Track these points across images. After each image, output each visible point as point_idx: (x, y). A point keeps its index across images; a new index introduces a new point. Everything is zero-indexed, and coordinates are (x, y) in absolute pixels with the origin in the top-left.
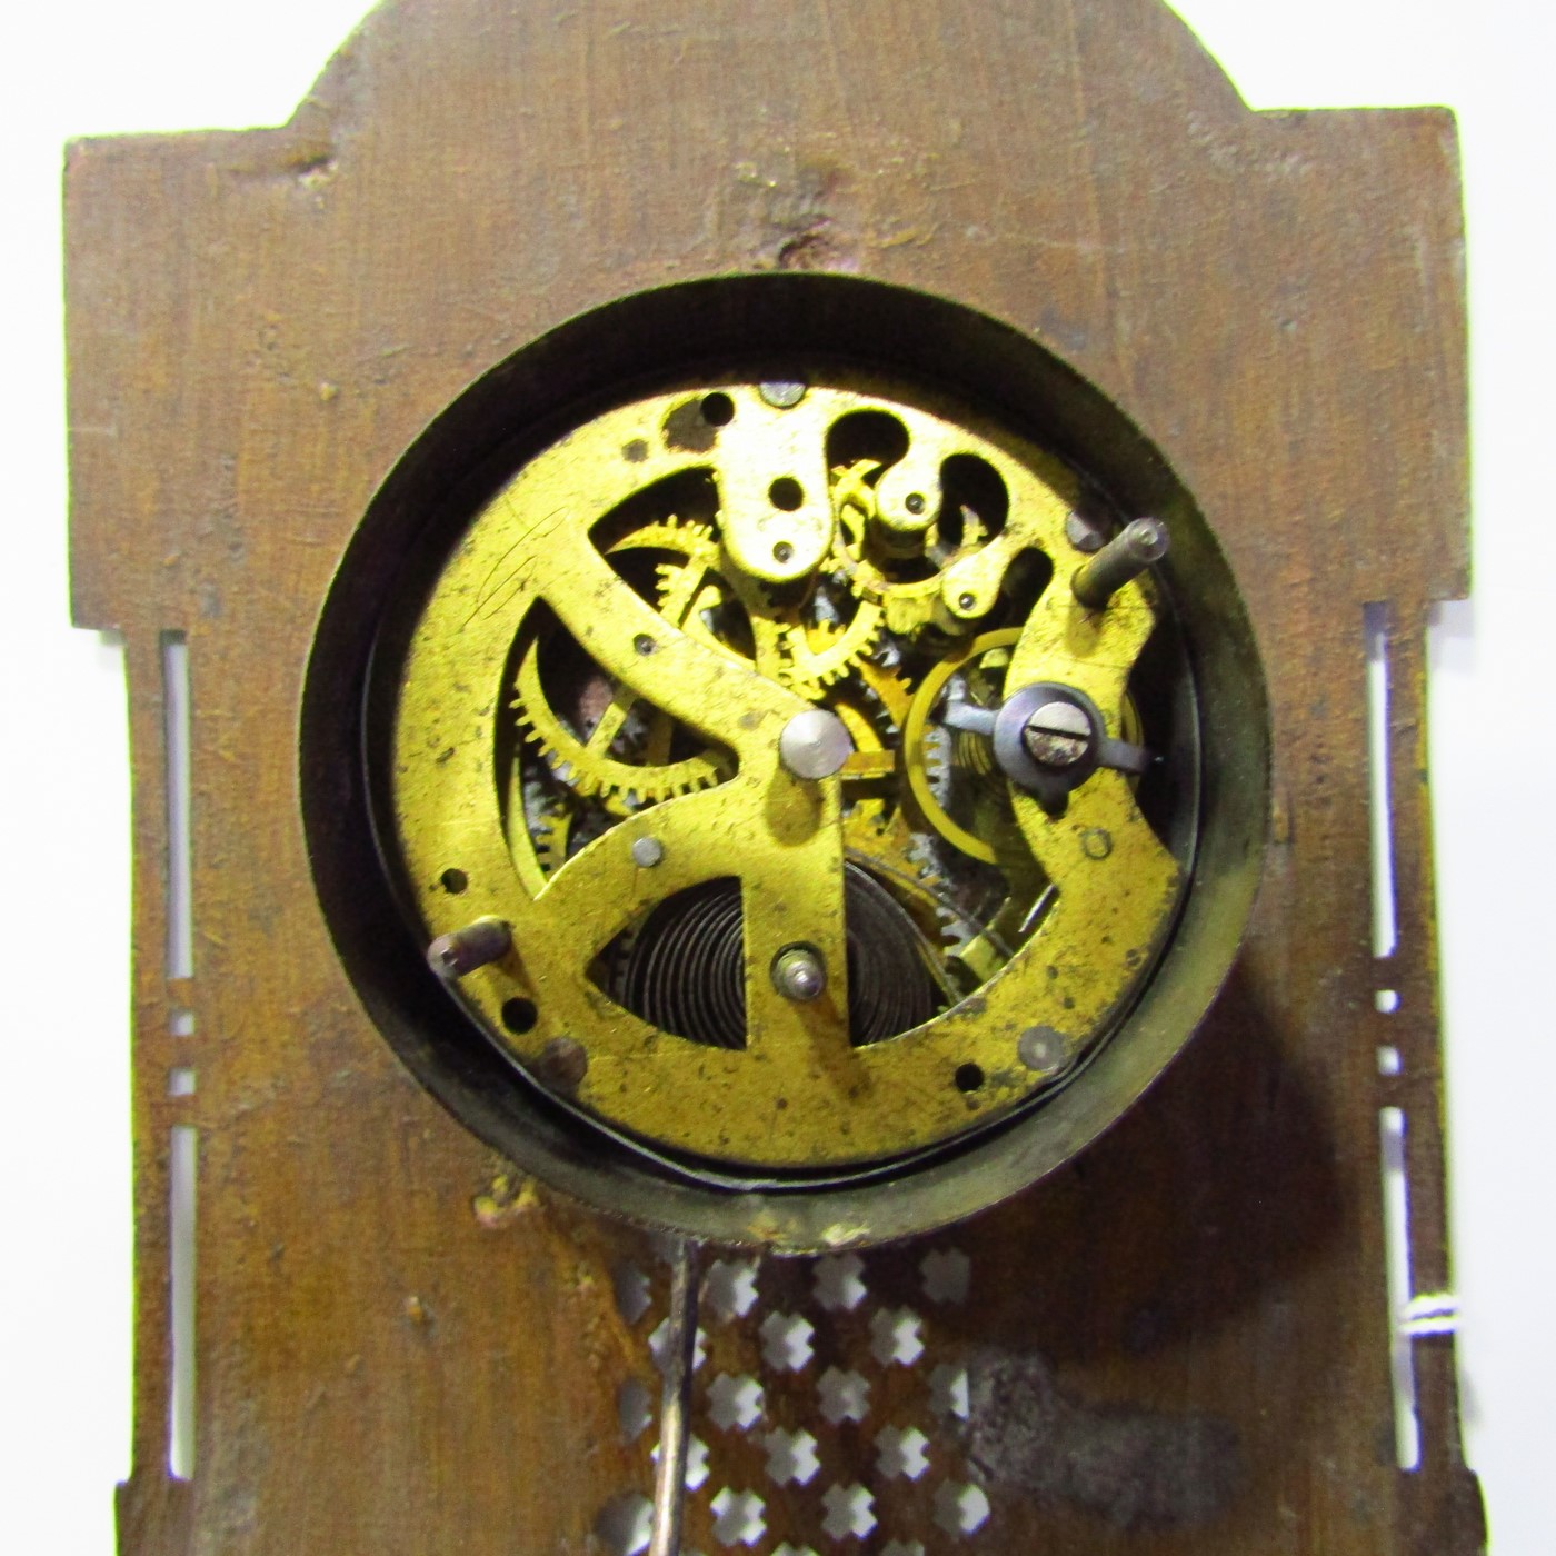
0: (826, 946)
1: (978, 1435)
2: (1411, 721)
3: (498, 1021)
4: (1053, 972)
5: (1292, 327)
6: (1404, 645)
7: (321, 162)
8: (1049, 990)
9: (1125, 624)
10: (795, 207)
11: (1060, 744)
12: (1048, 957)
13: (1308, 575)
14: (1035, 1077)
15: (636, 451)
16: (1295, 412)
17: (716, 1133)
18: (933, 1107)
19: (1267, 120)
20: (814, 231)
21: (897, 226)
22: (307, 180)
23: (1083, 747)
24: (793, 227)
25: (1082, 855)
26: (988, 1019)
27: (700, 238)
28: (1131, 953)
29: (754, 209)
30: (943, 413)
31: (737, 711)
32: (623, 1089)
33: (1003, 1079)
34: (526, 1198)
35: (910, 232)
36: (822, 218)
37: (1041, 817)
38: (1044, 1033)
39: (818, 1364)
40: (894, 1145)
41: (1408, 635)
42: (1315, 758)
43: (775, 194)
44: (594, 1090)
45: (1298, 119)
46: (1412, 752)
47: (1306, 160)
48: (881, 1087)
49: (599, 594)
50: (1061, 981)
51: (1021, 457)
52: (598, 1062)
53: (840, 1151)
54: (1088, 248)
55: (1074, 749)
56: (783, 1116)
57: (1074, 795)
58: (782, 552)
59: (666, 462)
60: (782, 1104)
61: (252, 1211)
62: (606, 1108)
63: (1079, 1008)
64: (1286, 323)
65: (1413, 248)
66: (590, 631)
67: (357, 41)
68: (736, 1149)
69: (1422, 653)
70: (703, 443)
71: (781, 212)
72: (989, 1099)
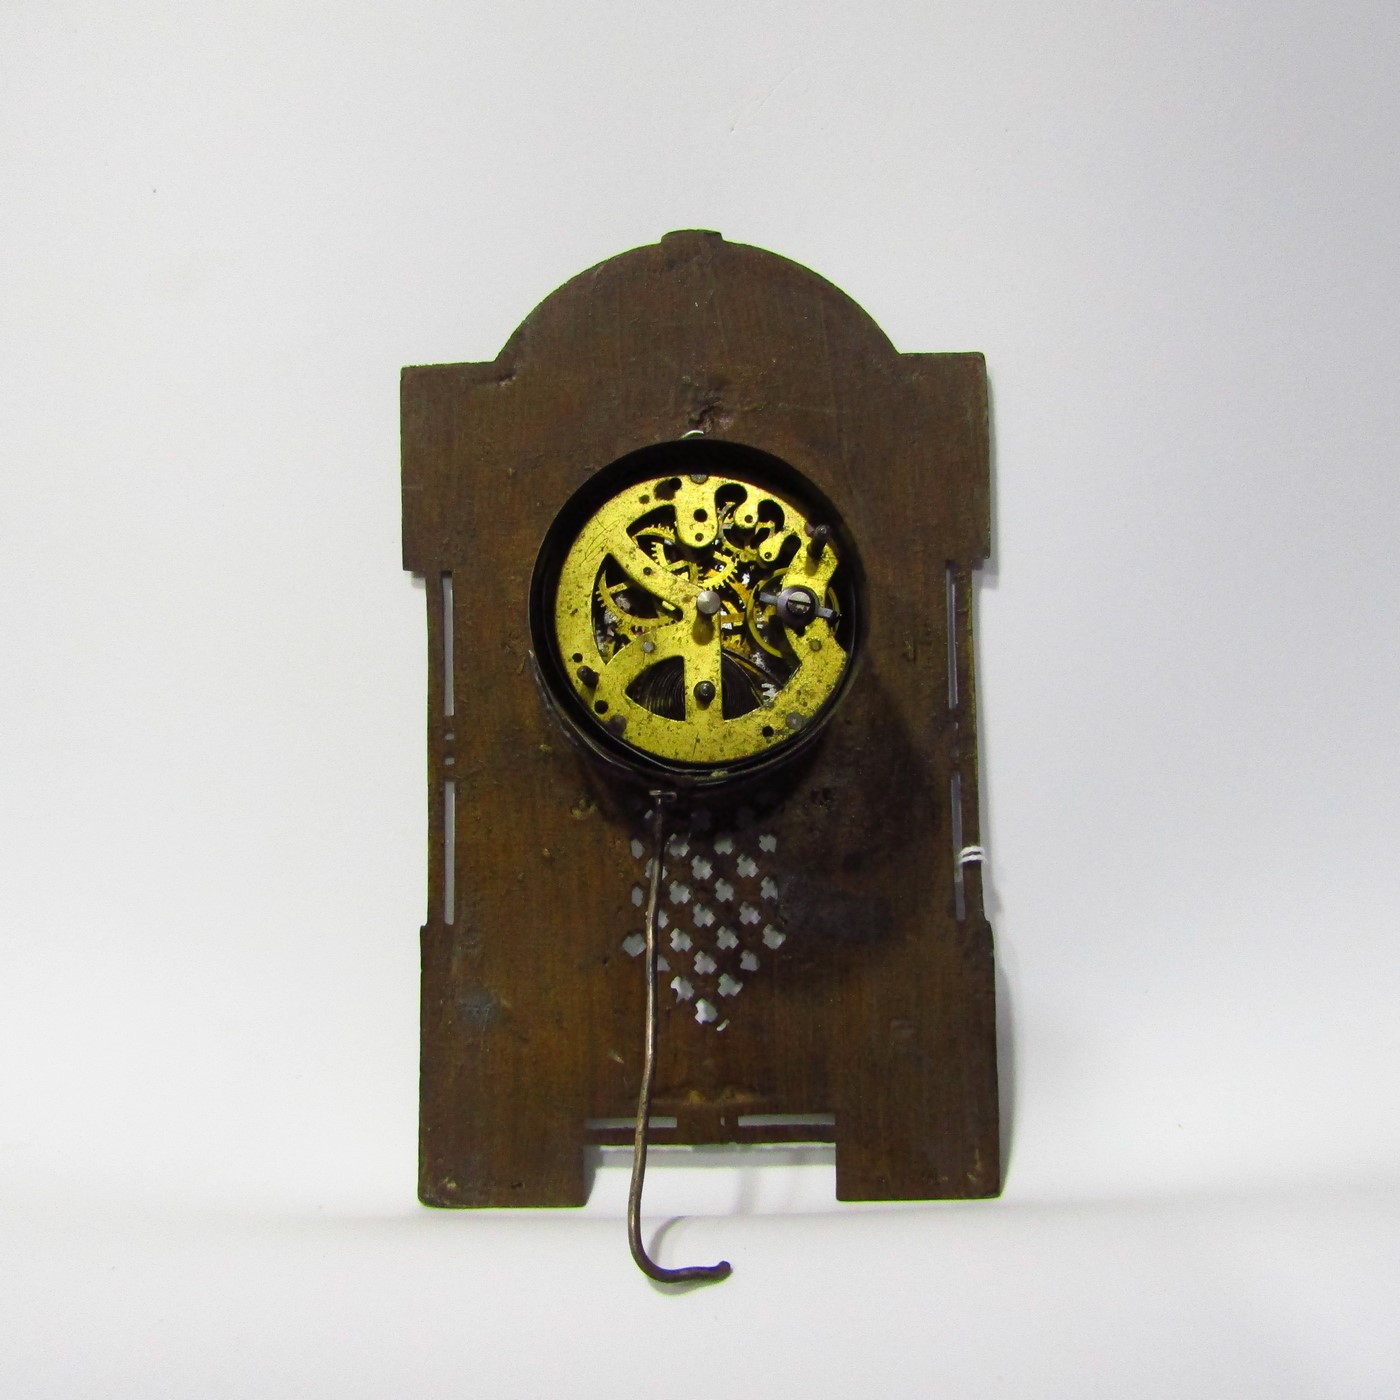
0: (715, 683)
1: (782, 906)
2: (965, 610)
3: (593, 709)
4: (799, 693)
5: (916, 445)
6: (962, 578)
7: (509, 376)
8: (798, 700)
9: (828, 565)
10: (707, 394)
11: (799, 606)
12: (797, 687)
13: (922, 549)
14: (792, 732)
15: (644, 500)
16: (917, 480)
17: (673, 752)
18: (754, 742)
19: (906, 356)
20: (715, 405)
21: (750, 402)
22: (503, 384)
23: (808, 608)
24: (706, 402)
25: (809, 649)
26: (775, 710)
27: (668, 408)
28: (828, 686)
29: (690, 395)
30: (759, 485)
31: (682, 596)
32: (639, 734)
33: (780, 732)
34: (593, 809)
35: (755, 405)
36: (718, 399)
37: (795, 635)
38: (795, 715)
39: (715, 877)
40: (740, 756)
41: (964, 573)
42: (926, 625)
43: (698, 389)
44: (629, 735)
45: (919, 357)
46: (966, 622)
47: (921, 374)
48: (735, 735)
49: (631, 553)
50: (802, 696)
51: (789, 502)
52: (631, 726)
54: (830, 411)
55: (805, 609)
56: (698, 745)
57: (807, 628)
58: (699, 537)
59: (655, 503)
60: (698, 741)
61: (478, 813)
62: (632, 741)
63: (809, 706)
64: (914, 442)
65: (967, 411)
66: (627, 566)
67: (524, 325)
68: (680, 757)
69: (970, 581)
70: (670, 496)
71: (702, 396)
72: (775, 740)
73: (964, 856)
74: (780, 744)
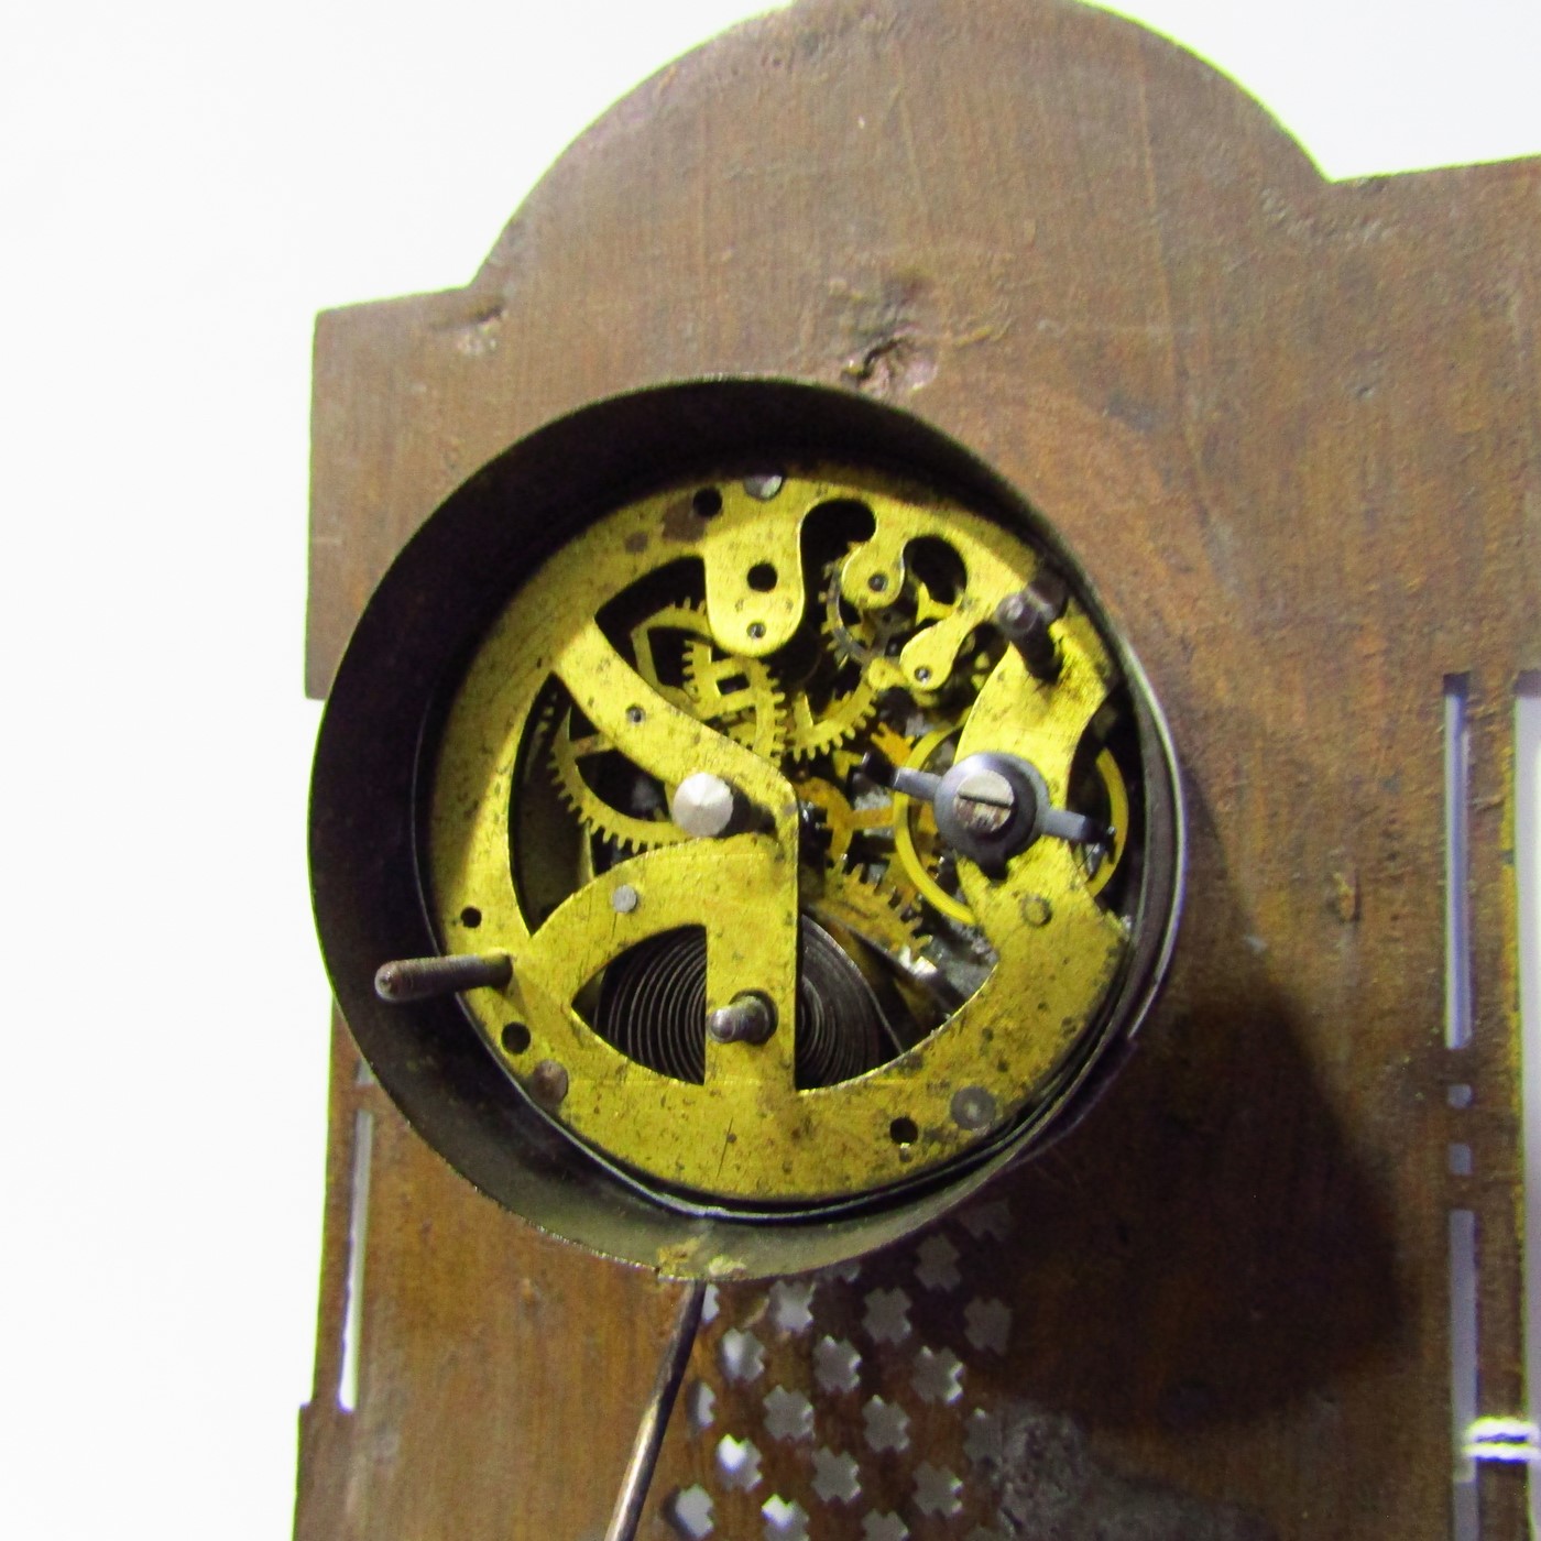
0: (777, 996)
1: (1010, 1486)
2: (1496, 799)
3: (499, 1041)
4: (988, 1035)
5: (1370, 394)
6: (1488, 719)
7: (495, 312)
8: (983, 1052)
9: (1076, 696)
10: (881, 315)
11: (982, 811)
12: (983, 1019)
13: (1384, 645)
14: (967, 1136)
15: (636, 543)
16: (1372, 480)
17: (672, 1162)
18: (868, 1156)
19: (1345, 189)
20: (897, 336)
21: (972, 325)
23: (1005, 816)
24: (881, 333)
25: (1021, 921)
26: (924, 1075)
27: (796, 350)
28: (1067, 1022)
29: (845, 320)
32: (597, 1111)
33: (935, 1135)
35: (984, 330)
36: (905, 323)
37: (983, 882)
38: (979, 1095)
40: (831, 1188)
41: (1494, 708)
42: (1387, 835)
43: (862, 306)
44: (573, 1110)
45: (1378, 185)
46: (1496, 832)
47: (1385, 225)
48: (821, 1132)
49: (600, 669)
50: (997, 1044)
52: (578, 1087)
53: (781, 1189)
54: (1158, 332)
55: (997, 818)
56: (731, 1153)
57: (1014, 863)
58: (757, 631)
59: (661, 553)
60: (732, 1139)
62: (580, 1127)
63: (1012, 1070)
64: (1365, 389)
65: (1506, 303)
66: (591, 702)
68: (690, 1177)
69: (1510, 726)
70: (696, 534)
71: (870, 321)
72: (920, 1154)
73: (1481, 1440)
74: (936, 1167)
